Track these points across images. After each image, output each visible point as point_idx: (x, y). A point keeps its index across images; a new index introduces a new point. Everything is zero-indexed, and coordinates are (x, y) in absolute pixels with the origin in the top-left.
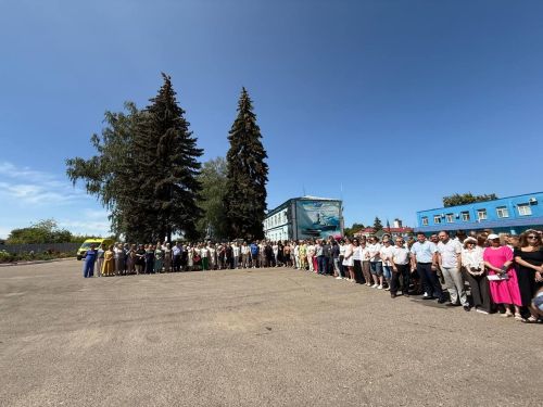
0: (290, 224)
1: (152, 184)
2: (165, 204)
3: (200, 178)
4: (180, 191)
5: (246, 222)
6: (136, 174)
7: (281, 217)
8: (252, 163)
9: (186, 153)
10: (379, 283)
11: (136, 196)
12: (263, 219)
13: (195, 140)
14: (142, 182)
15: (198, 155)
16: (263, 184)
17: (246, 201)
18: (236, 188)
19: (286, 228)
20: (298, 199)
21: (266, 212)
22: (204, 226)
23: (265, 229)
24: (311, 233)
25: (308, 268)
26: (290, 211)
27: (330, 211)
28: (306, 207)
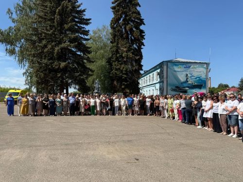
0: (161, 82)
1: (53, 48)
2: (63, 64)
3: (88, 44)
4: (74, 54)
5: (125, 80)
6: (40, 40)
7: (154, 77)
8: (131, 30)
9: (78, 22)
10: (234, 133)
11: (41, 58)
12: (139, 78)
13: (84, 11)
14: (45, 46)
15: (87, 24)
16: (140, 48)
17: (125, 63)
18: (117, 52)
19: (158, 86)
20: (170, 62)
21: (142, 72)
22: (93, 82)
23: (140, 86)
24: (179, 90)
25: (174, 118)
26: (162, 71)
27: (198, 72)
28: (176, 68)
